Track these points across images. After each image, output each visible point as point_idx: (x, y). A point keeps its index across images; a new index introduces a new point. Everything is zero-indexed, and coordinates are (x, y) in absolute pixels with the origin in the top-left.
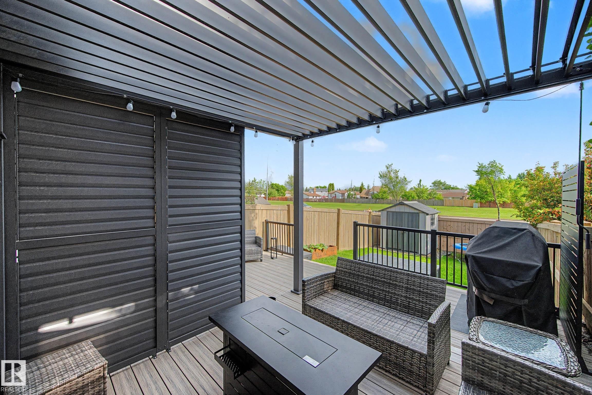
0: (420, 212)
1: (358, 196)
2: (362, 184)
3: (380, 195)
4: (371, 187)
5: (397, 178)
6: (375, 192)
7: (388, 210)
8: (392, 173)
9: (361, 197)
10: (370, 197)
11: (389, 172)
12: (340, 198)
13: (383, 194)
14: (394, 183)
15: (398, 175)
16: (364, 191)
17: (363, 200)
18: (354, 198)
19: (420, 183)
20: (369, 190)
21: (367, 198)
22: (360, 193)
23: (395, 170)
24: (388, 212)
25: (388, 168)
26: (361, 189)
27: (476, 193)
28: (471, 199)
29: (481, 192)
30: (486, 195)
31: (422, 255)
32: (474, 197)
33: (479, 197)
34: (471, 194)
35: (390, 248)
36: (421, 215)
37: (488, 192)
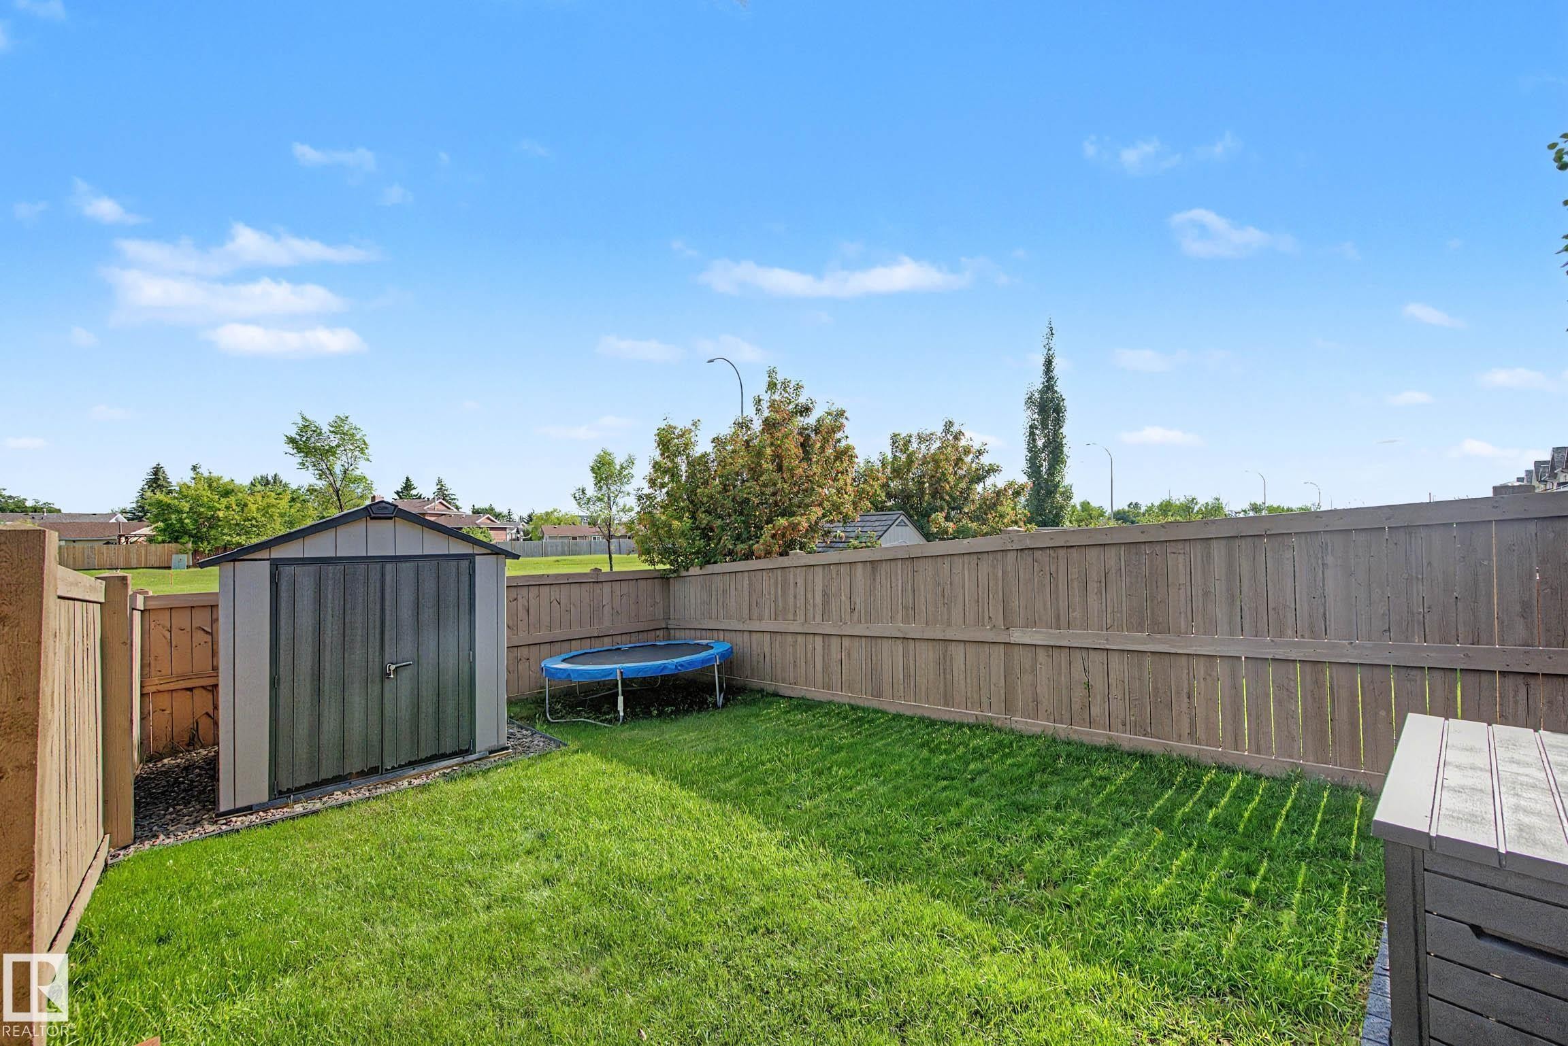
0: (477, 550)
7: (278, 553)
24: (276, 564)
27: (181, 521)
28: (163, 542)
29: (196, 521)
30: (211, 527)
31: (491, 752)
32: (174, 534)
33: (191, 536)
34: (161, 524)
35: (298, 789)
36: (483, 564)
37: (220, 520)
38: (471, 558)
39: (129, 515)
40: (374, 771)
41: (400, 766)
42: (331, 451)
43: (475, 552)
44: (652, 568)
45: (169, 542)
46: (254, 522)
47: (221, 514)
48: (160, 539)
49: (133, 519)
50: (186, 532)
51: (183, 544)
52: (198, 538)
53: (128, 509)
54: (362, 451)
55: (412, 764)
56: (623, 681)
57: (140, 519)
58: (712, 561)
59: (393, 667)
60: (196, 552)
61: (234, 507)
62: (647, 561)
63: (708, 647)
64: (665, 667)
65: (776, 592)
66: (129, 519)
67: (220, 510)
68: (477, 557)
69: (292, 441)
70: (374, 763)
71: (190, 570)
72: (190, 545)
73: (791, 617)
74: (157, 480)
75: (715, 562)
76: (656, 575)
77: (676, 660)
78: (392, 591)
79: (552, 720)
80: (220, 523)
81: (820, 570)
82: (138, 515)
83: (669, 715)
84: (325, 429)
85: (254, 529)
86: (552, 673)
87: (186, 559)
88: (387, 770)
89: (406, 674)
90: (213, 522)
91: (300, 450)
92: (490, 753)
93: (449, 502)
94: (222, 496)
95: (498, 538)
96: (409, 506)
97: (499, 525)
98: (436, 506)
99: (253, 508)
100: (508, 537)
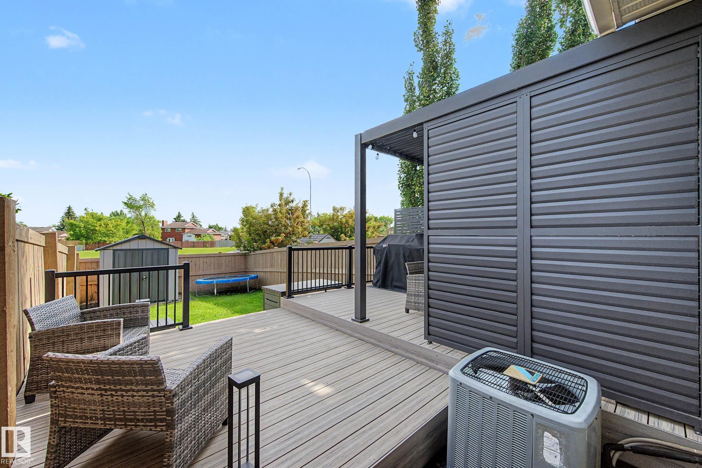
0: (170, 247)
7: (116, 248)
24: (114, 251)
27: (80, 231)
28: (73, 240)
29: (87, 231)
30: (93, 234)
31: (173, 301)
32: (77, 237)
33: (84, 237)
34: (72, 232)
36: (171, 251)
37: (97, 231)
38: (168, 249)
39: (57, 228)
42: (140, 207)
44: (241, 252)
45: (76, 240)
46: (111, 232)
47: (97, 228)
48: (72, 238)
49: (58, 229)
50: (82, 236)
51: (81, 241)
52: (87, 238)
53: (57, 225)
54: (152, 207)
57: (61, 229)
59: (145, 277)
60: (86, 244)
61: (103, 225)
62: (238, 250)
64: (229, 281)
65: (271, 260)
66: (57, 229)
67: (97, 226)
69: (125, 203)
71: (84, 251)
72: (84, 241)
74: (69, 213)
75: (258, 251)
76: (241, 255)
77: (234, 279)
78: (145, 258)
79: (197, 296)
80: (97, 232)
81: (280, 253)
82: (61, 228)
83: (232, 295)
84: (138, 199)
85: (111, 235)
86: (197, 282)
87: (83, 247)
90: (94, 231)
91: (128, 207)
93: (197, 223)
94: (98, 221)
95: (217, 238)
96: (178, 225)
97: (217, 233)
98: (190, 225)
99: (111, 226)
100: (222, 238)
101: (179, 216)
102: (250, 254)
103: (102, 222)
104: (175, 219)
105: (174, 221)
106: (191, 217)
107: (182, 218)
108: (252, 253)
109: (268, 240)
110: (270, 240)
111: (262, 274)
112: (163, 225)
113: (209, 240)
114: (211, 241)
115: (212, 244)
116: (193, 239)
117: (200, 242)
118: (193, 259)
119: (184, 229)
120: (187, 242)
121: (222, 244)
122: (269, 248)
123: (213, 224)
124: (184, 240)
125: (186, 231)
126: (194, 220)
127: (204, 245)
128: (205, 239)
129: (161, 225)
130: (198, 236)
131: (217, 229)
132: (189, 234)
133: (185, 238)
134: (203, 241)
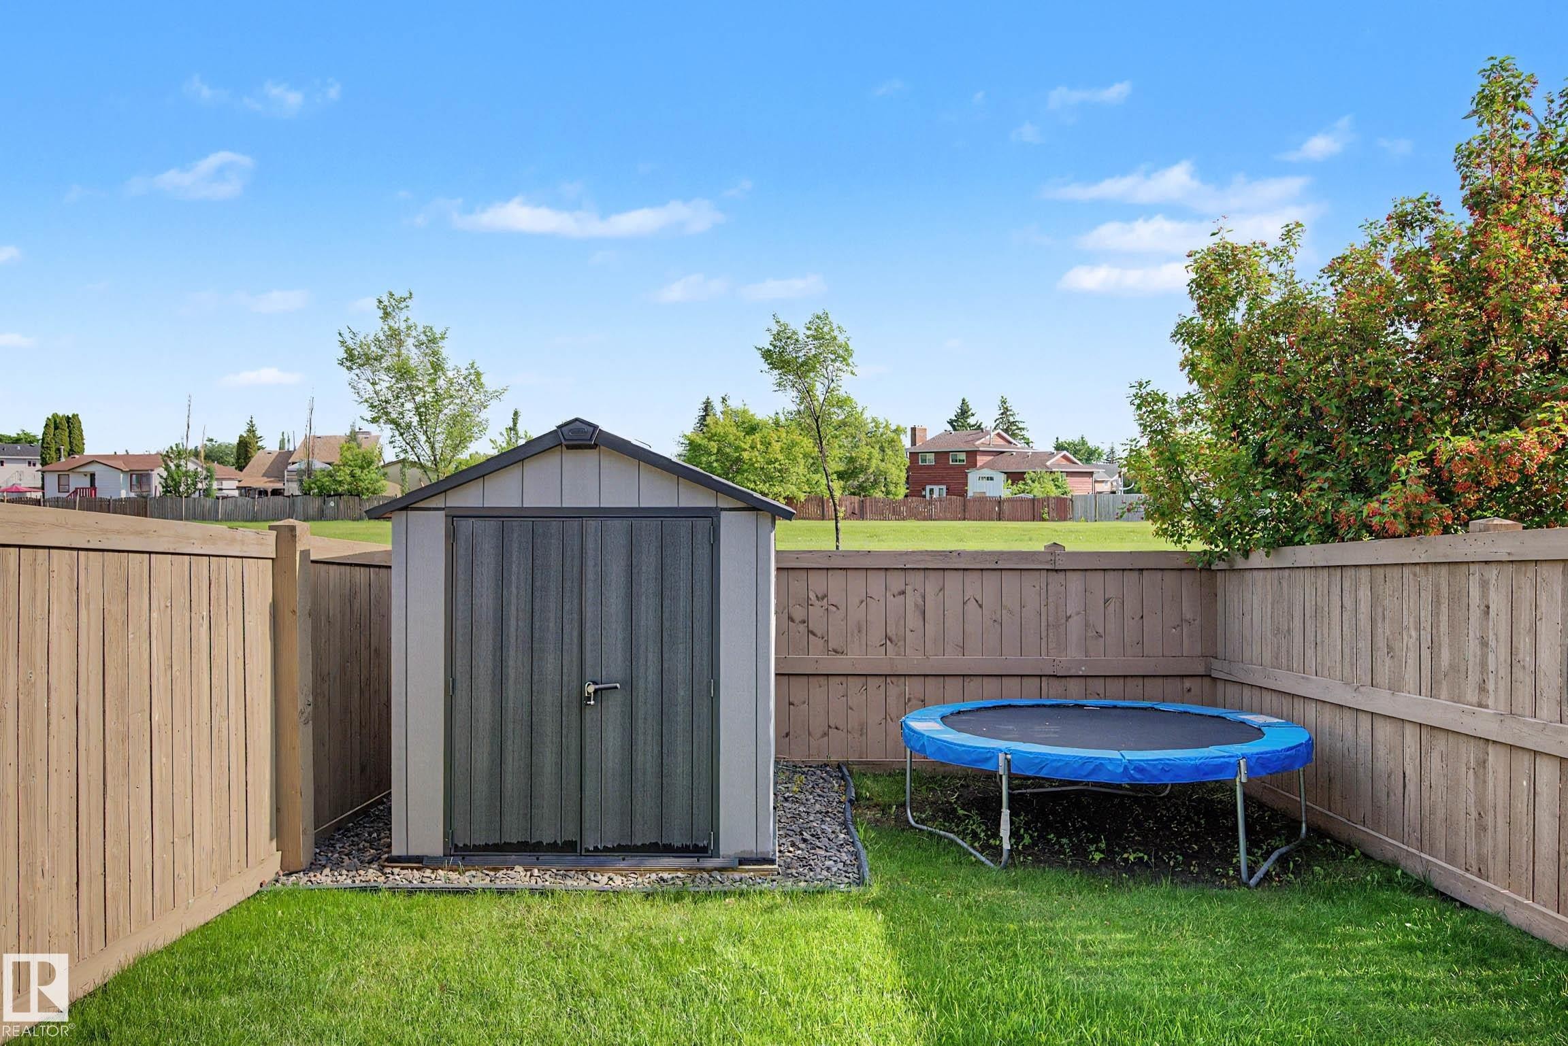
0: (725, 502)
1: (230, 487)
2: (252, 430)
3: (343, 475)
4: (296, 442)
5: (437, 367)
6: (318, 465)
8: (410, 342)
9: (246, 491)
10: (293, 488)
11: (394, 335)
12: (123, 494)
13: (358, 472)
14: (419, 399)
15: (444, 353)
16: (259, 462)
17: (259, 503)
18: (207, 492)
19: (515, 424)
20: (284, 457)
21: (276, 492)
22: (241, 469)
23: (428, 330)
24: (454, 517)
25: (386, 315)
26: (244, 451)
31: (742, 861)
35: (477, 848)
36: (732, 527)
37: (745, 463)
38: (712, 515)
40: (569, 847)
41: (606, 849)
43: (721, 505)
44: (1179, 548)
46: (777, 466)
54: (845, 360)
55: (625, 850)
56: (1011, 778)
58: (1297, 539)
59: (591, 689)
62: (1165, 531)
63: (1258, 732)
65: (1435, 625)
68: (723, 514)
70: (570, 835)
73: (1472, 695)
74: (706, 417)
75: (1301, 542)
76: (1181, 563)
77: (1131, 755)
78: (596, 565)
79: (913, 823)
80: (745, 467)
83: (1129, 868)
84: (802, 333)
86: (911, 736)
88: (587, 850)
89: (614, 706)
90: (739, 465)
91: (774, 366)
92: (740, 864)
93: (1014, 435)
94: (747, 433)
95: (1079, 488)
96: (959, 442)
97: (1081, 467)
98: (991, 441)
99: (777, 446)
100: (1099, 487)
101: (964, 412)
102: (1240, 563)
103: (757, 437)
104: (951, 422)
105: (950, 428)
106: (996, 414)
107: (972, 421)
108: (1258, 558)
109: (1409, 464)
110: (1430, 460)
111: (1344, 725)
112: (914, 443)
113: (1054, 492)
114: (1057, 498)
115: (1062, 509)
116: (1001, 489)
117: (1022, 500)
118: (911, 576)
119: (972, 455)
120: (982, 500)
121: (1098, 510)
122: (1416, 525)
123: (1070, 436)
124: (970, 494)
125: (981, 460)
126: (1009, 427)
127: (1033, 510)
128: (1037, 491)
129: (906, 441)
130: (1015, 477)
131: (1083, 453)
132: (987, 472)
133: (976, 485)
134: (1031, 496)
